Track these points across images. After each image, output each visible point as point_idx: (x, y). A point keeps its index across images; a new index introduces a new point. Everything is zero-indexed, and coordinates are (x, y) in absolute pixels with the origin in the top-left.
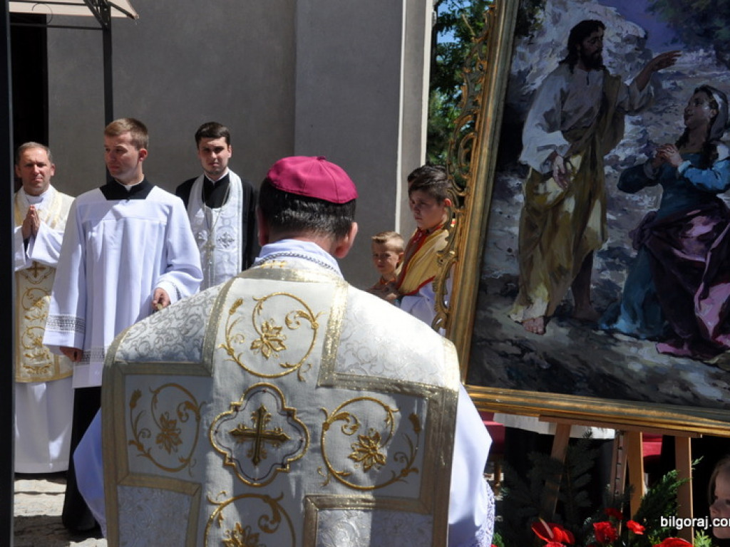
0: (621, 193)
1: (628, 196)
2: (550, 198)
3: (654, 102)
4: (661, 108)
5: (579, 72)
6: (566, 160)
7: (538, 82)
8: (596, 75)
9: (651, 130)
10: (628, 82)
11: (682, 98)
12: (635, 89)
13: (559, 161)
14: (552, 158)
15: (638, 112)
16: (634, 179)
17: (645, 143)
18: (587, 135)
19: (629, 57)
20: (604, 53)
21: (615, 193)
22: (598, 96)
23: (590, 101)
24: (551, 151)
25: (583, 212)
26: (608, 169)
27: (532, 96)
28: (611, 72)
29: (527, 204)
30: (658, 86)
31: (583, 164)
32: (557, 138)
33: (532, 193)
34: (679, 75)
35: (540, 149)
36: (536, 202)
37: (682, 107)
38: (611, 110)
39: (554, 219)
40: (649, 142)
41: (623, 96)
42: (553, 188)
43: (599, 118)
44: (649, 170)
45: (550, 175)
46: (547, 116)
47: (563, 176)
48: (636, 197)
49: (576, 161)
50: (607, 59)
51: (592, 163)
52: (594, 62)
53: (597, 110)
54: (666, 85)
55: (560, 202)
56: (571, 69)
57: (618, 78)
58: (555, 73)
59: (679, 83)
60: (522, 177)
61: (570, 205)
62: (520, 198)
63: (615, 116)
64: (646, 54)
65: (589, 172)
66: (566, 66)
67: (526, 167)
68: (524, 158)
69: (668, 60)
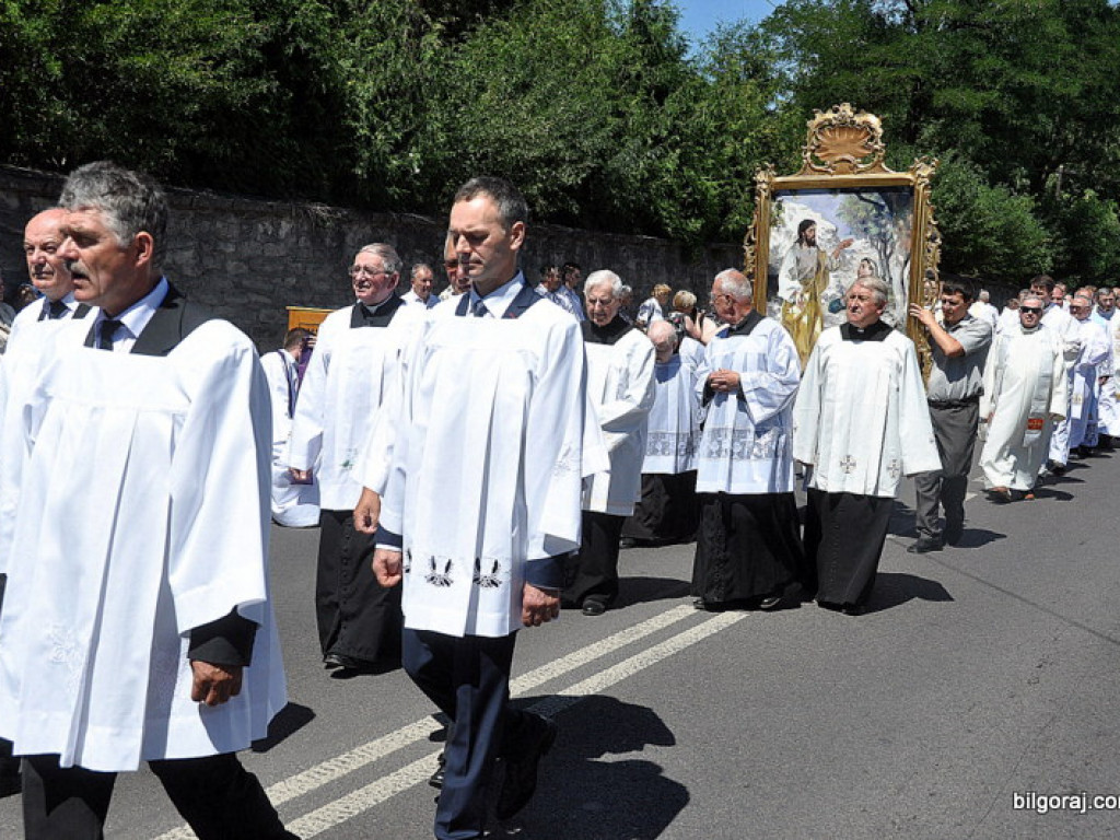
0: (830, 314)
1: (833, 315)
2: (795, 316)
3: (843, 265)
4: (846, 269)
5: (805, 247)
6: (802, 296)
7: (784, 252)
8: (813, 249)
9: (842, 280)
10: (829, 254)
11: (856, 263)
12: (833, 258)
13: (798, 296)
14: (795, 294)
15: (836, 269)
16: (836, 307)
17: (840, 288)
18: (811, 283)
19: (829, 241)
20: (817, 238)
21: (827, 313)
22: (815, 261)
23: (812, 264)
24: (792, 291)
25: (812, 324)
26: (823, 301)
27: (782, 259)
28: (821, 249)
29: (784, 319)
30: (844, 257)
31: (810, 299)
32: (796, 284)
33: (785, 313)
34: (853, 251)
35: (788, 290)
36: (788, 318)
37: (856, 269)
38: (822, 269)
39: (798, 327)
40: (842, 287)
41: (827, 262)
42: (796, 311)
43: (817, 273)
44: (842, 301)
45: (794, 303)
46: (791, 271)
47: (801, 303)
48: (837, 315)
49: (807, 296)
50: (818, 242)
51: (814, 297)
52: (812, 243)
53: (815, 269)
54: (848, 257)
55: (800, 318)
56: (801, 245)
57: (824, 252)
58: (793, 248)
59: (855, 256)
60: (780, 304)
61: (805, 319)
62: (779, 315)
63: (824, 272)
64: (837, 240)
65: (813, 301)
66: (798, 244)
67: (782, 299)
68: (780, 294)
69: (848, 243)
